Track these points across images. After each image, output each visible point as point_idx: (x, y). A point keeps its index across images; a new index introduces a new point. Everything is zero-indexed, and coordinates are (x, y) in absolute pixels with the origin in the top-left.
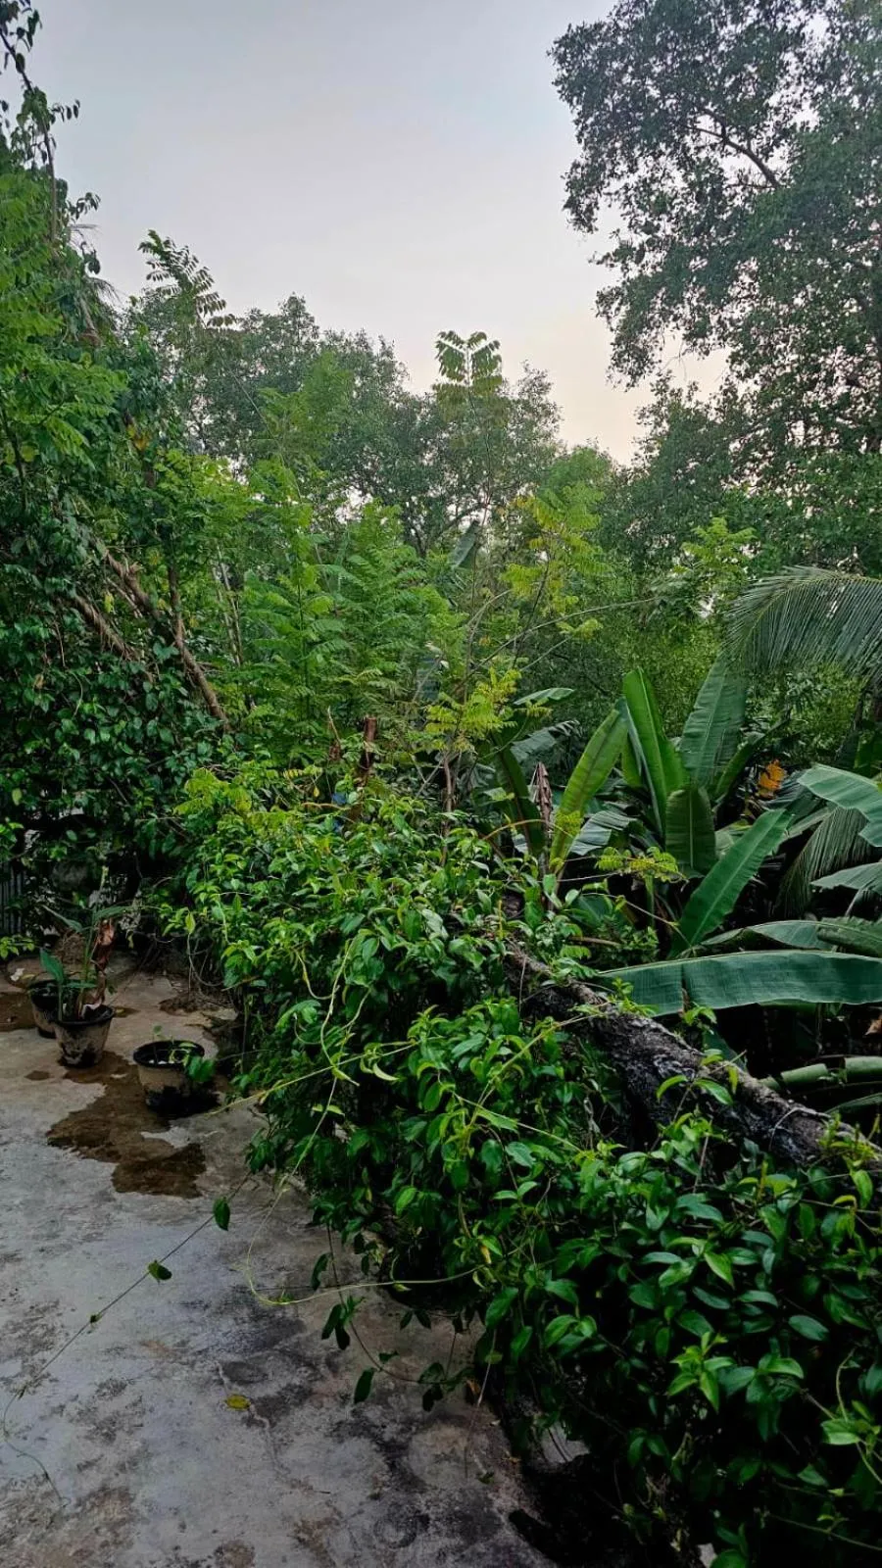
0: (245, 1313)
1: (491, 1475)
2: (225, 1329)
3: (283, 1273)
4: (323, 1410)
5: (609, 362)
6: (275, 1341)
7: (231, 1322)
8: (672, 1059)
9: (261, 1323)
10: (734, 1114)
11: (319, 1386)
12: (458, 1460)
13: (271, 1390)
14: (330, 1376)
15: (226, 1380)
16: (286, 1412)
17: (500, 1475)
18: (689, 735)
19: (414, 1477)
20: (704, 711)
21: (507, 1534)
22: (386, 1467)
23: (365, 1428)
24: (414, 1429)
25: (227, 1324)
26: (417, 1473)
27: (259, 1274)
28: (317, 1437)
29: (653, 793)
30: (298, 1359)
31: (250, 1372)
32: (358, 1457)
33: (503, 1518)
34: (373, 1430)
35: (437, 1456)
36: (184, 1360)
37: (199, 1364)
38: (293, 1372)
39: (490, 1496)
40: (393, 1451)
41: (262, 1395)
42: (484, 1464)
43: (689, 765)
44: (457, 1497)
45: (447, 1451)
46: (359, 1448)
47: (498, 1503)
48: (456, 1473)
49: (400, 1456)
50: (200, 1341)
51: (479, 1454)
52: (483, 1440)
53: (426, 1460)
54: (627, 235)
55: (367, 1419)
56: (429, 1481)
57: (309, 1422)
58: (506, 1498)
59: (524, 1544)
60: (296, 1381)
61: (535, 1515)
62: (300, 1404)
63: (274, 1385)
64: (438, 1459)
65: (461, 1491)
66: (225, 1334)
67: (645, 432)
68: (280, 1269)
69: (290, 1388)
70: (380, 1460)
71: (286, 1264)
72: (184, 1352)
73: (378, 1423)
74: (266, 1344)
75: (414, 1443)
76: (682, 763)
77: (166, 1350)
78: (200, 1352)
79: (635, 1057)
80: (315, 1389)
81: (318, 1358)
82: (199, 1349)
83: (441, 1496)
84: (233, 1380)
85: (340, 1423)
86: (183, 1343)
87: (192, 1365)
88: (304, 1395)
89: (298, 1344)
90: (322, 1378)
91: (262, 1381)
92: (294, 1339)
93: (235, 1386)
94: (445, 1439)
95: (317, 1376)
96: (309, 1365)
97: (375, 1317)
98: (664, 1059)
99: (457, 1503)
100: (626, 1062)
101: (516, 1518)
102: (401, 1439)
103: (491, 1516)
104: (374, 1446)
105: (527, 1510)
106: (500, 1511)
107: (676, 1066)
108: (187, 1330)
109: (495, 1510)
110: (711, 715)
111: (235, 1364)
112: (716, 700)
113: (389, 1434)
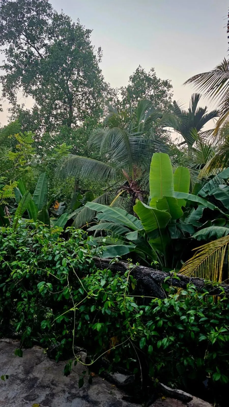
0: (18, 381)
1: (111, 392)
2: (16, 388)
3: (21, 366)
4: (60, 396)
5: (2, 95)
6: (33, 385)
7: (16, 386)
8: (156, 274)
9: (25, 382)
10: (176, 283)
11: (54, 391)
12: (102, 392)
13: (42, 398)
14: (55, 387)
15: (28, 402)
16: (52, 402)
17: (113, 391)
18: (35, 196)
19: (95, 401)
20: (39, 189)
21: (125, 403)
22: (87, 402)
23: (74, 396)
24: (86, 390)
25: (15, 387)
26: (95, 400)
27: (14, 369)
28: (64, 404)
29: (28, 212)
30: (43, 387)
31: (33, 397)
32: (78, 403)
33: (121, 400)
34: (77, 395)
35: (96, 394)
36: (10, 402)
37: (16, 401)
38: (45, 391)
39: (115, 397)
40: (85, 398)
41: (41, 400)
42: (108, 390)
43: (36, 204)
44: (108, 401)
45: (98, 392)
46: (76, 401)
47: (117, 397)
48: (103, 395)
49: (88, 398)
50: (11, 395)
51: (105, 388)
52: (103, 385)
53: (95, 396)
54: (7, 62)
55: (73, 393)
56: (99, 400)
57: (59, 401)
58: (119, 396)
59: (130, 403)
60: (48, 393)
61: (127, 396)
62: (53, 398)
63: (42, 396)
64: (98, 394)
65: (108, 399)
66: (17, 390)
67: (10, 115)
68: (19, 366)
69: (47, 395)
70: (84, 401)
71: (20, 363)
72: (9, 400)
73: (77, 393)
74: (32, 387)
75: (89, 394)
76: (35, 203)
77: (3, 402)
78: (14, 398)
79: (145, 276)
80: (54, 393)
81: (49, 384)
82: (13, 397)
83: (105, 402)
84: (30, 401)
85: (67, 398)
86: (6, 398)
87: (14, 402)
88: (53, 395)
89: (40, 383)
90: (54, 389)
91: (38, 397)
92: (38, 382)
93: (31, 402)
94: (95, 389)
95: (52, 389)
96: (48, 387)
97: (55, 367)
98: (154, 274)
99: (109, 402)
100: (142, 277)
101: (124, 398)
102: (85, 394)
103: (118, 401)
104: (80, 399)
105: (125, 396)
106: (119, 399)
107: (158, 275)
108: (4, 393)
109: (118, 399)
110: (41, 190)
111: (26, 396)
112: (42, 186)
113: (81, 393)
